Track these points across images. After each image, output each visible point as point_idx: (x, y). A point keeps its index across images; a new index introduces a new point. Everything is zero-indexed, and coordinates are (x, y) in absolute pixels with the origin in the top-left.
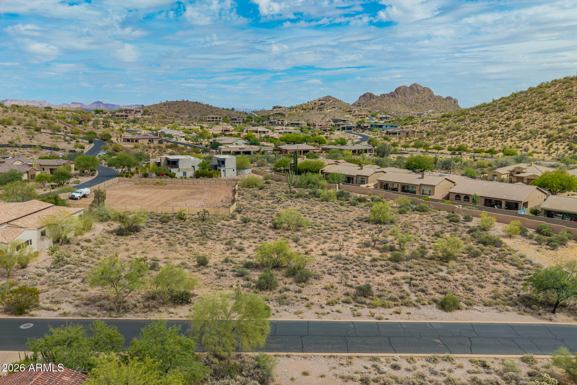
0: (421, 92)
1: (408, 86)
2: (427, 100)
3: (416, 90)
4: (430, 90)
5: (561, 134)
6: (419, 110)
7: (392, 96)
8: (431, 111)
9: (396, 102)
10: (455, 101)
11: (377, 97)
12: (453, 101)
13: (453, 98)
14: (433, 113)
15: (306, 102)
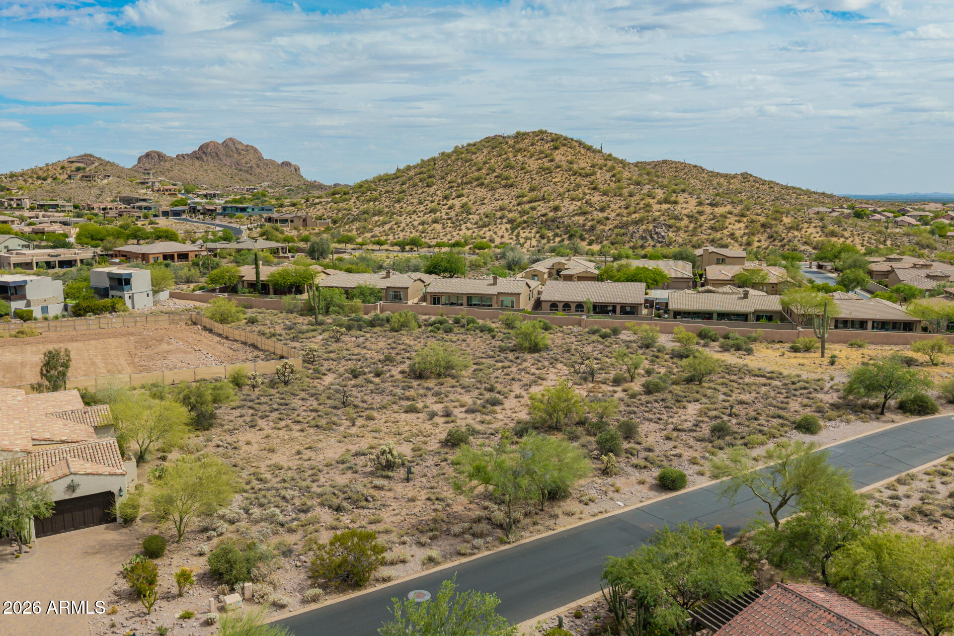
0: (243, 152)
1: (220, 142)
2: (255, 166)
3: (234, 149)
4: (255, 150)
5: (525, 218)
6: (246, 183)
7: (197, 158)
8: (265, 184)
9: (206, 168)
10: (297, 169)
11: (172, 160)
12: (293, 169)
13: (293, 163)
14: (270, 187)
15: (42, 165)
